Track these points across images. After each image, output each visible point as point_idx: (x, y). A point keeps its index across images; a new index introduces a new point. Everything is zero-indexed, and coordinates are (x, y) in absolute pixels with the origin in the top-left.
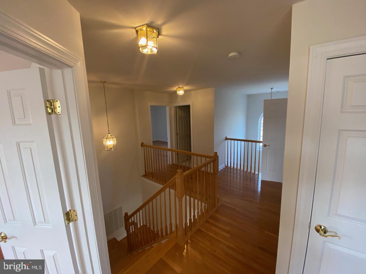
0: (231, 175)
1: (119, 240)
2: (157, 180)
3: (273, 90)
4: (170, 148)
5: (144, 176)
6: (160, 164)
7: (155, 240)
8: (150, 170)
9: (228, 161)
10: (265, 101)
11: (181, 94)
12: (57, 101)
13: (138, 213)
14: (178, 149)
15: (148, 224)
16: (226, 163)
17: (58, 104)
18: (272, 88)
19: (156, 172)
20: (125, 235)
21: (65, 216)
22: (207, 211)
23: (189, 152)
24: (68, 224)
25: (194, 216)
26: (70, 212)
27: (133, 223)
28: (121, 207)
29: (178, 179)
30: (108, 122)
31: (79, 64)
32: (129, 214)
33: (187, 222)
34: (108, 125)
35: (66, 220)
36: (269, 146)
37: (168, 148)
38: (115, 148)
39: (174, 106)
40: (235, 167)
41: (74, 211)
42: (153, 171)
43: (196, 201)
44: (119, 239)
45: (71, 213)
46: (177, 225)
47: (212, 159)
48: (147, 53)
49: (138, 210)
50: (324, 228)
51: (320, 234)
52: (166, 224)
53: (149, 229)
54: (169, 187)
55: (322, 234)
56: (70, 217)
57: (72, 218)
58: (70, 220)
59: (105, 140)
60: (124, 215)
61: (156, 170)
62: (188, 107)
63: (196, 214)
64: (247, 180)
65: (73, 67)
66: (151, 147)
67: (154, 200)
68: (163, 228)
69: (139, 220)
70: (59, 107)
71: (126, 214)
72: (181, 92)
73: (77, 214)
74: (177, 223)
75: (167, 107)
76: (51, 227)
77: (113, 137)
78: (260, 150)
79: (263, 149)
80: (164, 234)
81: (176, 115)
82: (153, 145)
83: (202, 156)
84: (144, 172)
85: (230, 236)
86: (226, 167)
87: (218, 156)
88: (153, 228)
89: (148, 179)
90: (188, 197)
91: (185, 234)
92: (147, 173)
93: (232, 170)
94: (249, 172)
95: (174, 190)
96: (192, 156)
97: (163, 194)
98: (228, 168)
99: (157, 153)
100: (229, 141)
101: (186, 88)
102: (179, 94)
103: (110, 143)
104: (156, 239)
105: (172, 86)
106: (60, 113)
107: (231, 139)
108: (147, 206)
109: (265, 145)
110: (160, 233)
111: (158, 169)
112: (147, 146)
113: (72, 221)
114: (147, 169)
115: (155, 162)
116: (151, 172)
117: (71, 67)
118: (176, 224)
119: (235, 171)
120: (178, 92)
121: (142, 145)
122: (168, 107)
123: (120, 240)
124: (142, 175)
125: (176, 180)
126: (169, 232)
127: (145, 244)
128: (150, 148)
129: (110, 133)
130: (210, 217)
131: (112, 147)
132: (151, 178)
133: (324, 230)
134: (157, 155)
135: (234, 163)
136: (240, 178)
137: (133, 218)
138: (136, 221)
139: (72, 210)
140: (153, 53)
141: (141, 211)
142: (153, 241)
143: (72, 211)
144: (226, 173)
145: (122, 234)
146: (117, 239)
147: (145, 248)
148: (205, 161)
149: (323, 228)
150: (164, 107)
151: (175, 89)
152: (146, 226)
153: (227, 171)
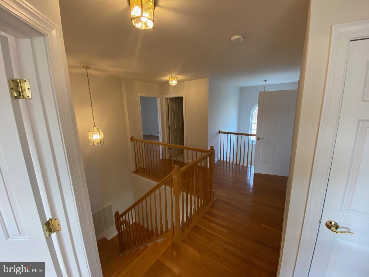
0: (223, 169)
1: (109, 240)
2: (150, 176)
3: (267, 83)
4: (162, 142)
5: (134, 172)
6: (152, 159)
7: (149, 239)
8: (141, 166)
9: (220, 155)
10: (260, 93)
11: (174, 84)
12: (25, 81)
13: (130, 211)
14: (170, 143)
15: (141, 222)
16: (219, 157)
17: (26, 86)
18: (265, 81)
19: (147, 167)
20: (116, 233)
21: (45, 226)
22: (203, 206)
23: (181, 146)
24: (49, 235)
25: (191, 212)
26: (50, 221)
27: (125, 222)
28: (111, 206)
29: (175, 175)
30: (93, 113)
31: (54, 32)
32: (120, 213)
33: (184, 219)
34: (93, 117)
35: (46, 231)
36: (263, 139)
37: (160, 142)
38: (102, 143)
39: (166, 98)
40: (228, 160)
41: (56, 220)
42: (145, 166)
43: (193, 197)
44: (109, 238)
45: (52, 223)
46: (174, 223)
47: (209, 153)
48: (141, 28)
49: (130, 209)
50: (335, 224)
51: (332, 231)
52: (161, 223)
53: (143, 227)
54: (165, 184)
55: (334, 231)
56: (51, 227)
57: (54, 228)
58: (52, 231)
59: (90, 133)
60: (114, 214)
61: (147, 166)
62: (180, 99)
63: (193, 211)
64: (239, 173)
65: (46, 36)
66: (142, 141)
67: (148, 198)
68: (158, 227)
69: (131, 218)
70: (29, 89)
71: (117, 213)
72: (173, 82)
73: (60, 224)
74: (174, 221)
75: (157, 98)
76: (28, 240)
77: (100, 130)
78: (253, 144)
79: (256, 142)
80: (159, 232)
81: (168, 107)
82: (144, 139)
83: (197, 150)
84: (135, 168)
85: (227, 231)
86: (219, 160)
87: (215, 150)
88: (146, 226)
89: (140, 175)
90: (185, 194)
91: (182, 232)
92: (138, 169)
93: (225, 164)
94: (242, 166)
95: (170, 186)
96: (185, 151)
97: (157, 191)
98: (220, 162)
99: (149, 148)
100: (223, 134)
101: (179, 77)
102: (172, 85)
103: (97, 137)
104: (151, 238)
105: (165, 75)
106: (30, 97)
107: (224, 133)
108: (140, 204)
109: (259, 138)
110: (155, 231)
111: (150, 165)
112: (137, 140)
113: (54, 231)
114: (137, 165)
115: (147, 158)
116: (143, 167)
117: (42, 35)
118: (172, 223)
119: (228, 165)
120: (171, 82)
121: (132, 139)
122: (159, 98)
123: (111, 239)
124: (133, 172)
125: (172, 177)
126: (164, 230)
127: (138, 243)
128: (140, 143)
129: (96, 126)
130: (207, 213)
131: (98, 142)
132: (143, 174)
133: (335, 226)
134: (149, 150)
135: (227, 156)
136: (233, 171)
137: (124, 217)
138: (127, 220)
139: (53, 218)
140: (148, 28)
141: (133, 210)
142: (147, 240)
143: (53, 220)
144: (219, 167)
145: (112, 233)
146: (107, 238)
147: (139, 248)
148: (200, 156)
149: (333, 223)
150: (155, 99)
151: (166, 78)
152: (139, 224)
153: (220, 165)
